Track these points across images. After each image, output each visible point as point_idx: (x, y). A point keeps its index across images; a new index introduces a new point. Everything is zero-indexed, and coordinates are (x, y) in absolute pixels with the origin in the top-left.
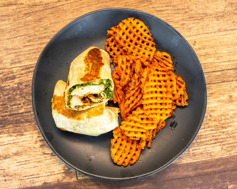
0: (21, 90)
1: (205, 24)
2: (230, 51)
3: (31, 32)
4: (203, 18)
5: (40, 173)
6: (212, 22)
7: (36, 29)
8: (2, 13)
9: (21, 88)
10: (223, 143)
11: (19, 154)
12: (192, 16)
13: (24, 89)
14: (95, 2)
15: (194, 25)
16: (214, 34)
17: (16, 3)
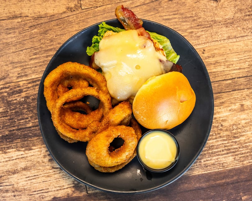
0: (28, 104)
1: (214, 32)
2: (240, 59)
3: (38, 45)
4: (211, 26)
5: (49, 188)
6: (221, 30)
7: (42, 41)
8: (8, 26)
9: (28, 102)
10: (235, 154)
11: (28, 169)
12: (200, 23)
13: (31, 103)
14: (101, 12)
15: (203, 33)
16: (224, 41)
17: (21, 16)
